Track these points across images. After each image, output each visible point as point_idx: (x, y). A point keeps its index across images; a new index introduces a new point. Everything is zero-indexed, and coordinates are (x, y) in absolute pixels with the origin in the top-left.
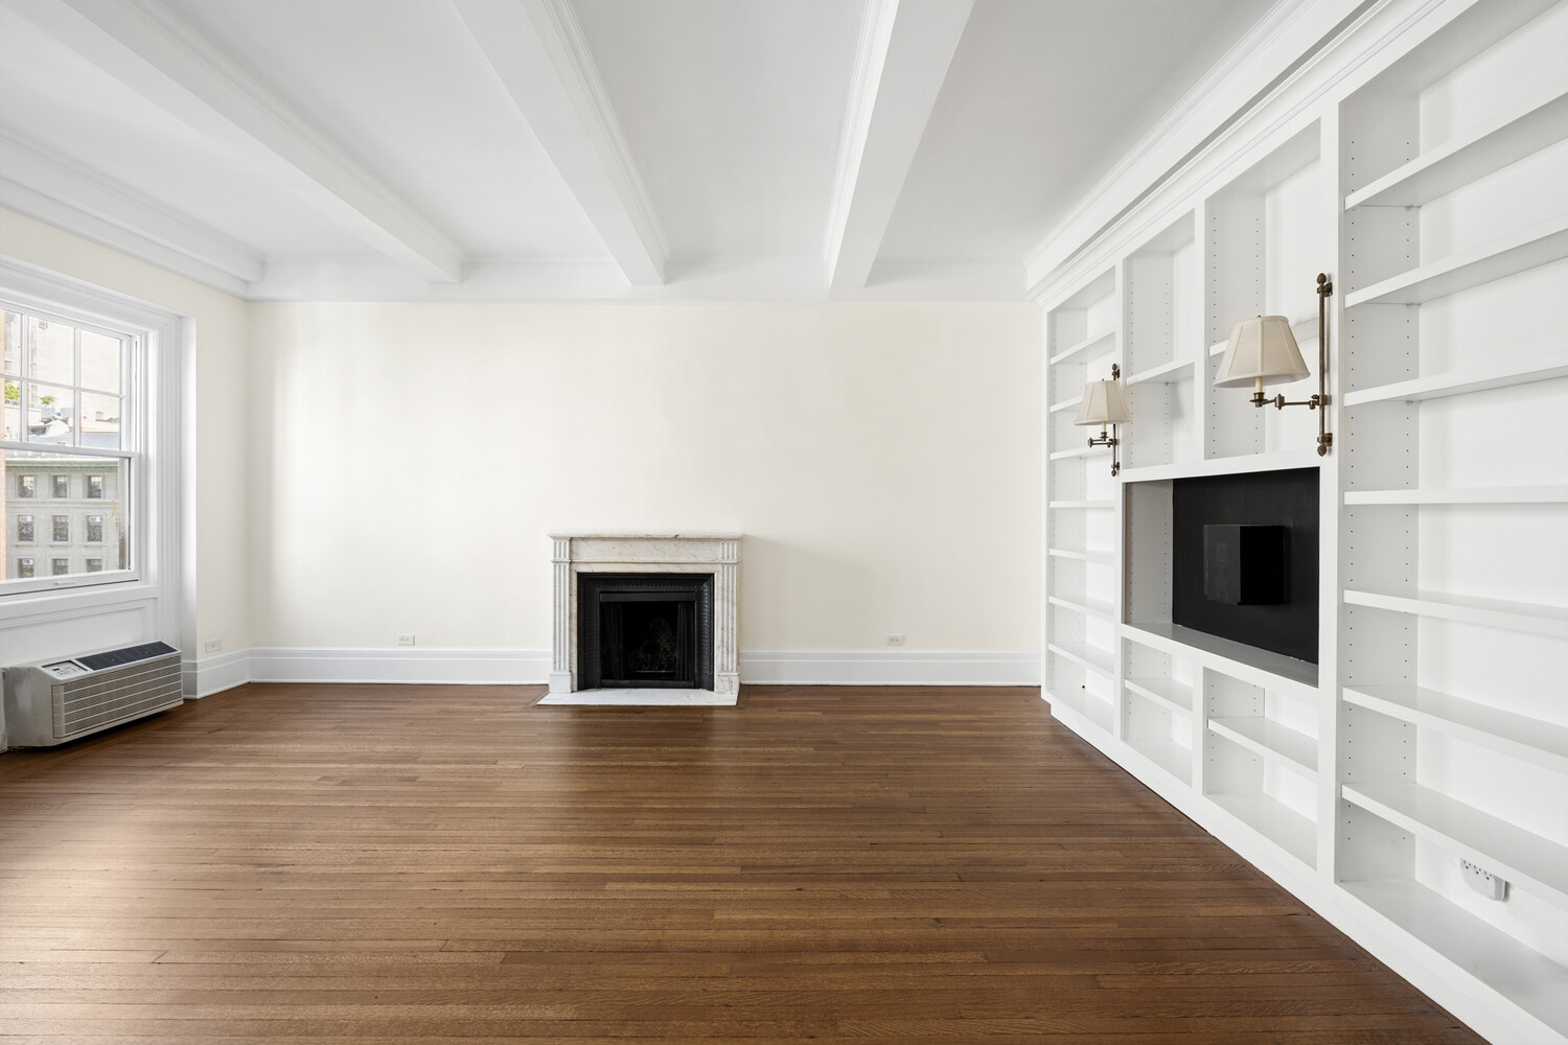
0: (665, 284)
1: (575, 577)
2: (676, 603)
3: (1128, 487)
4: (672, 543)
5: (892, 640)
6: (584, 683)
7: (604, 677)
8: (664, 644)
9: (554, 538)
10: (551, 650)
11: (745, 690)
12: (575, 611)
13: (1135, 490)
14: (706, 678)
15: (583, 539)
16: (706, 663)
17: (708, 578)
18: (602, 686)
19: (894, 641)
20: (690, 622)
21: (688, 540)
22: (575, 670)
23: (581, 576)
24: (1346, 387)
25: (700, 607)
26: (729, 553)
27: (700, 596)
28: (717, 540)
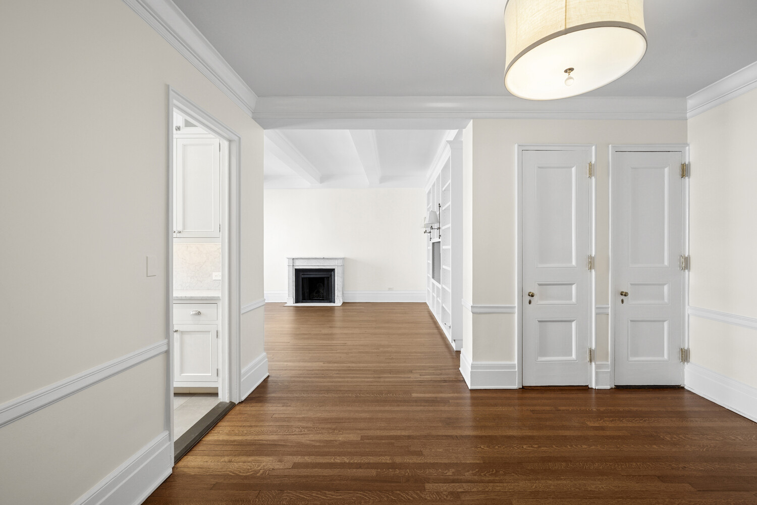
0: (321, 183)
1: (294, 270)
2: (324, 278)
3: (433, 243)
4: (323, 260)
5: (389, 289)
6: (297, 301)
7: (303, 300)
8: (321, 291)
9: (288, 258)
10: (287, 292)
11: (344, 303)
12: (294, 280)
13: (435, 244)
14: (333, 300)
15: (296, 259)
16: (333, 295)
17: (333, 270)
18: (302, 302)
19: (390, 289)
20: (328, 283)
21: (327, 259)
22: (294, 297)
23: (296, 269)
24: (443, 226)
25: (331, 279)
26: (340, 262)
27: (331, 275)
28: (336, 259)
